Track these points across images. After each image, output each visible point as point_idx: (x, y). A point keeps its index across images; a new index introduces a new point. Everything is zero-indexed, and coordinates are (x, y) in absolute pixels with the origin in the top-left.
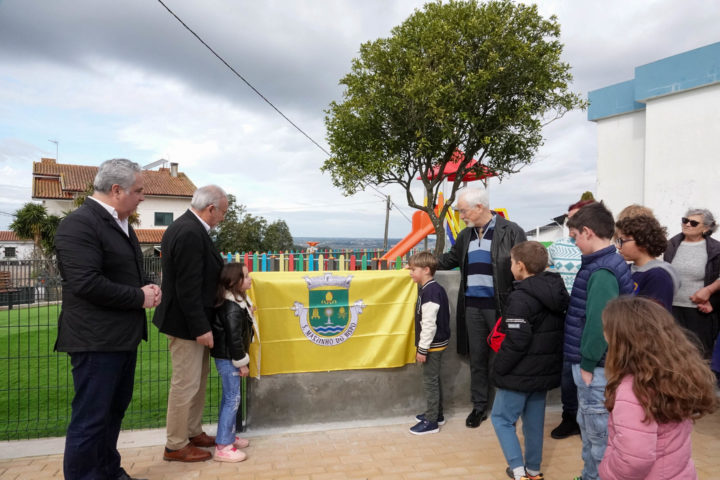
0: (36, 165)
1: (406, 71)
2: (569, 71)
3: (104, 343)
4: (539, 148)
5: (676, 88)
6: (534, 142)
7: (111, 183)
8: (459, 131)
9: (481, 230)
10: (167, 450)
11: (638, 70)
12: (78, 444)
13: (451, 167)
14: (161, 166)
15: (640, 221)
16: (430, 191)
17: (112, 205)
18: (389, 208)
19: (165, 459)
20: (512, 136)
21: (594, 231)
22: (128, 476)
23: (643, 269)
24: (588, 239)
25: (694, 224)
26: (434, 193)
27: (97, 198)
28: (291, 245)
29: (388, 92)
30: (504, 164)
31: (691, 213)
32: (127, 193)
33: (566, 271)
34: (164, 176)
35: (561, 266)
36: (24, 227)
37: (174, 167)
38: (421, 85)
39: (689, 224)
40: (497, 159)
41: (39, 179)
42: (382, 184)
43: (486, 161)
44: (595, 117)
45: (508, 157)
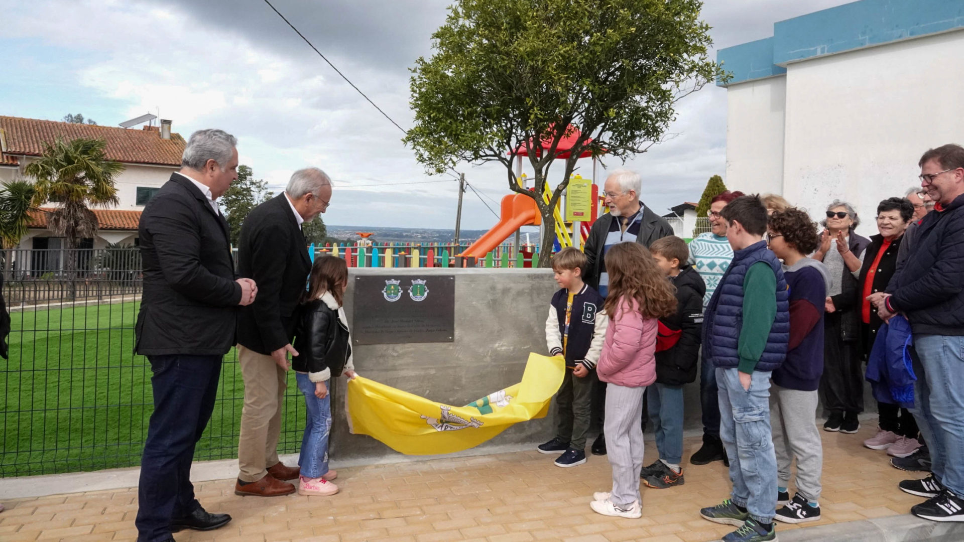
1: (517, 25)
2: (708, 33)
3: (197, 344)
4: (670, 123)
5: (823, 52)
6: (663, 115)
7: (205, 157)
8: (577, 99)
9: (625, 221)
10: (240, 482)
11: (778, 26)
12: (160, 465)
13: (565, 144)
14: (147, 123)
15: (789, 216)
16: (538, 171)
17: (205, 183)
18: (462, 190)
19: (237, 493)
20: (638, 109)
21: (744, 225)
22: (203, 510)
23: (793, 268)
24: (737, 233)
26: (543, 174)
27: (187, 173)
28: (323, 236)
29: (492, 49)
30: (627, 142)
31: (837, 204)
32: (223, 170)
33: (708, 271)
34: (152, 138)
35: (702, 265)
37: (166, 126)
38: (537, 44)
39: (836, 216)
40: (619, 135)
42: (479, 161)
43: (607, 137)
45: (632, 133)
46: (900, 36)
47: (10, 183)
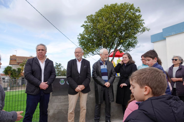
0: (11, 57)
2: (144, 21)
4: (137, 44)
25: (176, 60)
36: (6, 72)
39: (174, 60)
41: (11, 60)
44: (153, 42)
45: (128, 47)
47: (18, 68)
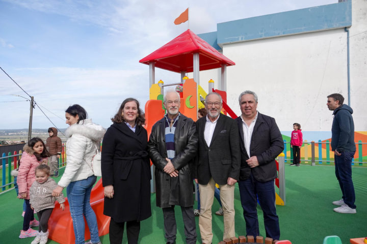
5: (242, 39)
11: (219, 25)
18: (32, 106)
46: (279, 34)
